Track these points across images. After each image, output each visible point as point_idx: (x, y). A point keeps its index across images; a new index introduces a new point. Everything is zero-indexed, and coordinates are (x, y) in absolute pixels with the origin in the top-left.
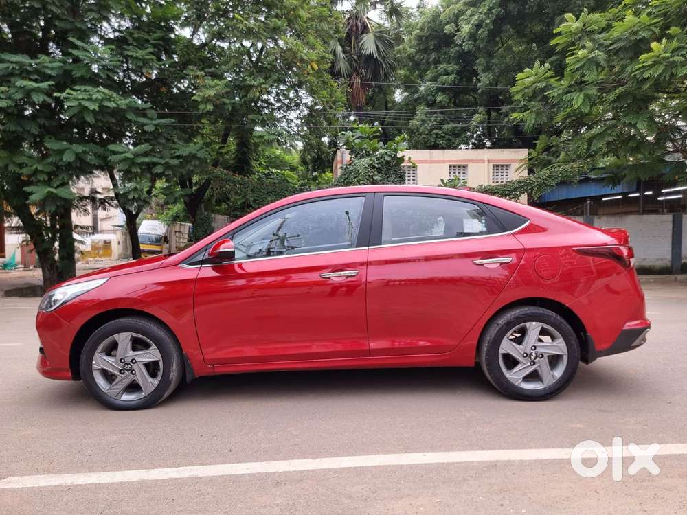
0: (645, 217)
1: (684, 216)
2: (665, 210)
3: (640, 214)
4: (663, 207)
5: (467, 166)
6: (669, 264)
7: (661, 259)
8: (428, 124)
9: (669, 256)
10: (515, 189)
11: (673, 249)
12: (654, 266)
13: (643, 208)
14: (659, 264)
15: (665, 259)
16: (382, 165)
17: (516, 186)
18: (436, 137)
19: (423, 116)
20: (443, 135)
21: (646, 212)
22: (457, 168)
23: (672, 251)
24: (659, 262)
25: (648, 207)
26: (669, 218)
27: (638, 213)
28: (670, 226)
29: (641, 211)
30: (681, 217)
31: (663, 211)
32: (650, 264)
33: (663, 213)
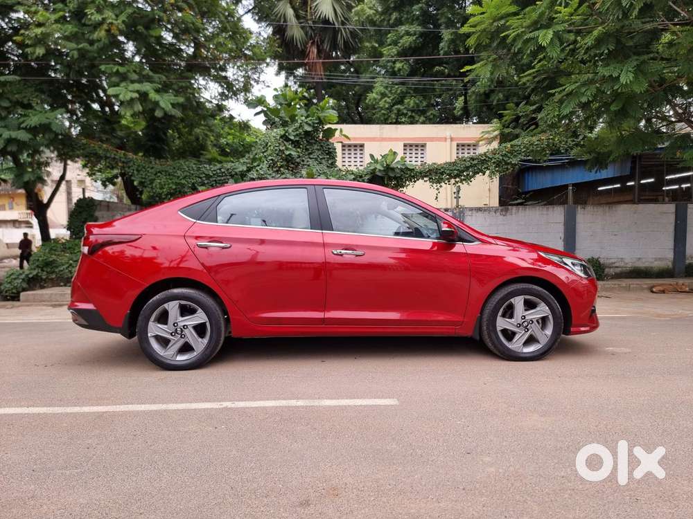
0: (641, 207)
1: (690, 206)
2: (667, 199)
3: (634, 203)
4: (663, 195)
5: (425, 144)
6: (670, 265)
7: (660, 259)
8: (389, 97)
9: (670, 255)
10: (467, 168)
11: (675, 246)
12: (652, 267)
13: (639, 195)
14: (658, 265)
15: (666, 259)
16: (301, 138)
17: (468, 164)
18: (398, 113)
19: (382, 89)
20: (405, 111)
21: (641, 201)
22: (414, 148)
23: (674, 249)
24: (656, 263)
25: (645, 196)
26: (671, 208)
27: (632, 202)
28: (672, 218)
29: (636, 201)
30: (687, 207)
31: (664, 200)
32: (647, 265)
33: (663, 202)
